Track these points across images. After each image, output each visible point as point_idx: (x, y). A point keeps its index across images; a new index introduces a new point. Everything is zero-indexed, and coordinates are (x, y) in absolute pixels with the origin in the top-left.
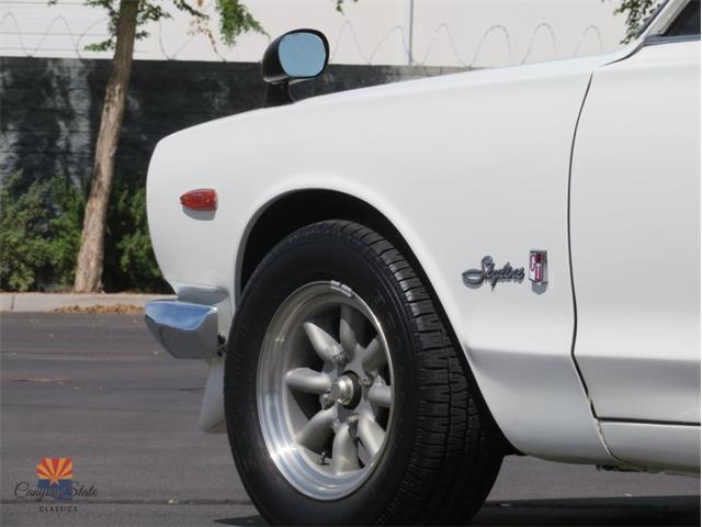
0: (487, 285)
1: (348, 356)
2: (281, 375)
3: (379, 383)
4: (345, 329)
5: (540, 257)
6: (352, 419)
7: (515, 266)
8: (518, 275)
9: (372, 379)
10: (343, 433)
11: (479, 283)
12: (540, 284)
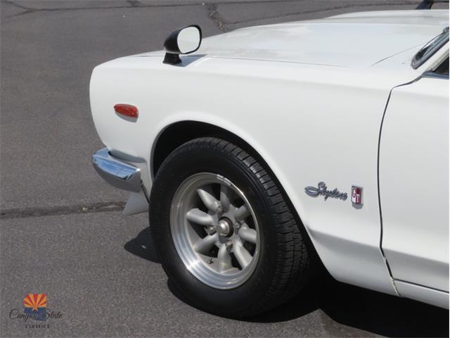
0: (321, 197)
1: (225, 209)
2: (184, 214)
3: (245, 227)
4: (223, 196)
5: (359, 191)
6: (229, 244)
7: (341, 191)
8: (344, 196)
9: (241, 224)
10: (223, 249)
11: (316, 195)
12: (358, 204)
